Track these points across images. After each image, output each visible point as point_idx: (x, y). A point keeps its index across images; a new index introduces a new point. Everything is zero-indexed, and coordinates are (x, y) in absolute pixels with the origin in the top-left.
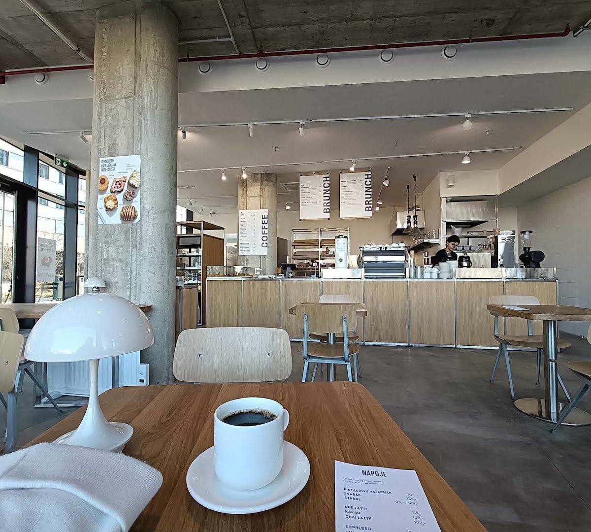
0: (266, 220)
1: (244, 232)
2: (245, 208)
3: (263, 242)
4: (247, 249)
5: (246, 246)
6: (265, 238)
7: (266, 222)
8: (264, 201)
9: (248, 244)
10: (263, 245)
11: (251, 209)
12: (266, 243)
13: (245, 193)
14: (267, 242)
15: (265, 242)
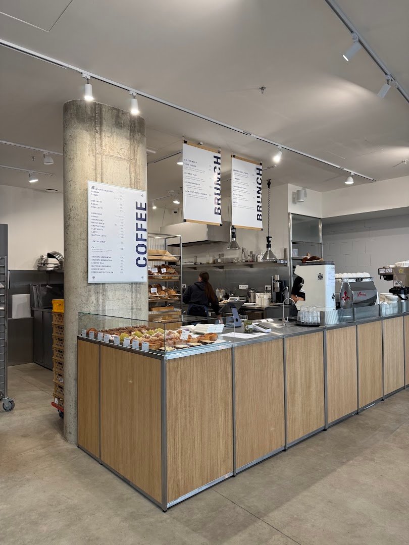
0: (144, 212)
1: (100, 233)
2: (99, 179)
3: (139, 256)
4: (106, 269)
5: (106, 263)
6: (142, 249)
7: (144, 217)
8: (136, 172)
9: (106, 258)
10: (140, 262)
11: (112, 183)
12: (145, 259)
13: (98, 146)
14: (145, 256)
15: (142, 256)
